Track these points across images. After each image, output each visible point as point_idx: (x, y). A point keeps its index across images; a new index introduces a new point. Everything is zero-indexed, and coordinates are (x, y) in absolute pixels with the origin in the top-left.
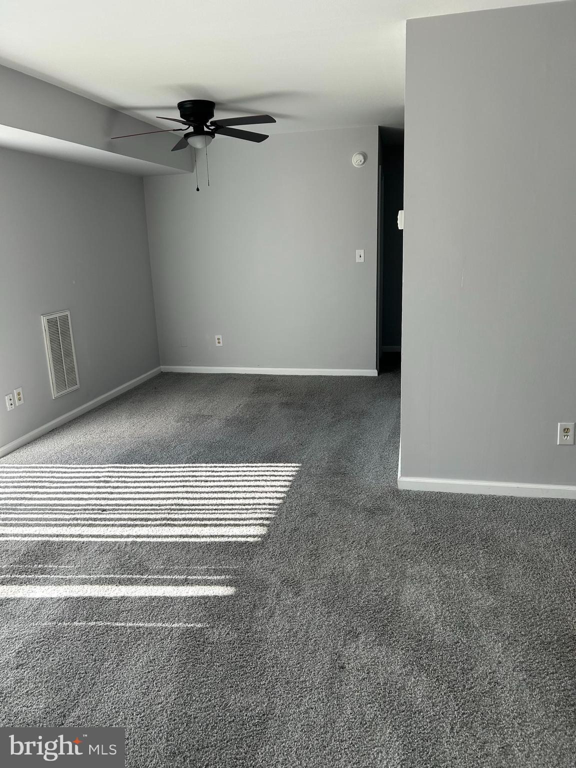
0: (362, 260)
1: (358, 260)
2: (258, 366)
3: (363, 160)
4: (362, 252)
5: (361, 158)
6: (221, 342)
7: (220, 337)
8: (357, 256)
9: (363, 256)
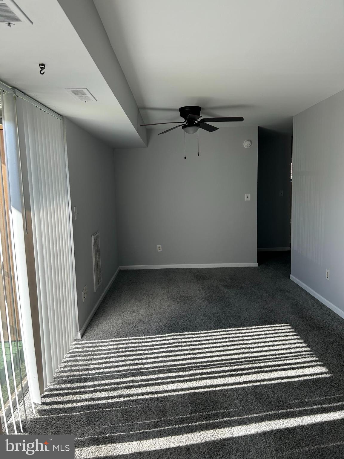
0: (249, 199)
1: (246, 199)
2: (185, 263)
3: (250, 144)
4: (249, 195)
5: (249, 143)
6: (161, 249)
7: (160, 246)
8: (246, 197)
9: (249, 197)
